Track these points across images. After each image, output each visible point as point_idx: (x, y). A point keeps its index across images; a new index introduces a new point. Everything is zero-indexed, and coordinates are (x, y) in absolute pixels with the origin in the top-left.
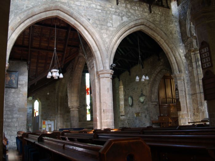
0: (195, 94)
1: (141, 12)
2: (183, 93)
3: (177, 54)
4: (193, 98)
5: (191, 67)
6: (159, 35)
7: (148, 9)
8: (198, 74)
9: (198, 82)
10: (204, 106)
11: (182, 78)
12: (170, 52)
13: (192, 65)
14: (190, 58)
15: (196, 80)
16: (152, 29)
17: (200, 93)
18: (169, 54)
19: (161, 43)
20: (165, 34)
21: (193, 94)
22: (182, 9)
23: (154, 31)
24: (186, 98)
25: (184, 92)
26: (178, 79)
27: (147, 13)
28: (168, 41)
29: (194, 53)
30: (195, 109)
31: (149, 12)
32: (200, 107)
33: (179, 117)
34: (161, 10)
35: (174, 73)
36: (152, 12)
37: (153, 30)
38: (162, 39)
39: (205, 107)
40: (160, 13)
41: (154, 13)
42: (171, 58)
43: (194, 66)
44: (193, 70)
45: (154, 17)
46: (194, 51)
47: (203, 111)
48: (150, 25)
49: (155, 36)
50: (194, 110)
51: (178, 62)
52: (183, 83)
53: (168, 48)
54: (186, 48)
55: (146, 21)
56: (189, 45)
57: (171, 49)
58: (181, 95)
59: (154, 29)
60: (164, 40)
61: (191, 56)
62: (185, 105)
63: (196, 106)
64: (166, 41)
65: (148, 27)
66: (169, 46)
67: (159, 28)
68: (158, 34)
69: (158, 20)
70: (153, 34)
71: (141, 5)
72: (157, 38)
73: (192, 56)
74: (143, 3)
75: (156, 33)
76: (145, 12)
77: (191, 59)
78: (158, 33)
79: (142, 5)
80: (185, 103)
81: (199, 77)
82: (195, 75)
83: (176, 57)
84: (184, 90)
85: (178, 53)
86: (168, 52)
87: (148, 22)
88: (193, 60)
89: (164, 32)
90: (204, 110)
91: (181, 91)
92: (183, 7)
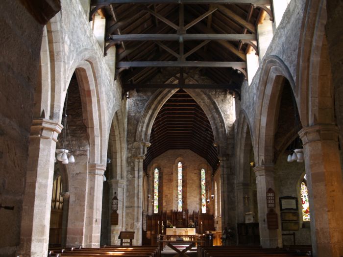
0: (131, 207)
3: (125, 156)
4: (128, 211)
5: (131, 175)
6: (119, 129)
8: (138, 186)
9: (137, 195)
11: (123, 186)
12: (119, 152)
13: (134, 174)
14: (132, 164)
15: (136, 192)
17: (138, 207)
18: (117, 153)
21: (129, 207)
22: (134, 104)
24: (123, 210)
25: (122, 203)
26: (119, 186)
29: (138, 160)
30: (129, 224)
32: (135, 223)
33: (113, 232)
35: (116, 178)
42: (118, 159)
43: (136, 175)
44: (134, 180)
46: (138, 158)
47: (138, 227)
48: (120, 115)
50: (127, 225)
52: (122, 192)
53: (120, 147)
54: (129, 151)
56: (134, 149)
58: (119, 205)
60: (120, 136)
61: (134, 163)
62: (122, 218)
63: (130, 221)
64: (121, 138)
65: (117, 116)
70: (115, 126)
72: (116, 132)
73: (136, 163)
75: (118, 126)
77: (134, 166)
78: (120, 126)
80: (122, 216)
82: (136, 186)
83: (122, 159)
88: (136, 169)
89: (123, 128)
91: (120, 201)
92: (137, 103)
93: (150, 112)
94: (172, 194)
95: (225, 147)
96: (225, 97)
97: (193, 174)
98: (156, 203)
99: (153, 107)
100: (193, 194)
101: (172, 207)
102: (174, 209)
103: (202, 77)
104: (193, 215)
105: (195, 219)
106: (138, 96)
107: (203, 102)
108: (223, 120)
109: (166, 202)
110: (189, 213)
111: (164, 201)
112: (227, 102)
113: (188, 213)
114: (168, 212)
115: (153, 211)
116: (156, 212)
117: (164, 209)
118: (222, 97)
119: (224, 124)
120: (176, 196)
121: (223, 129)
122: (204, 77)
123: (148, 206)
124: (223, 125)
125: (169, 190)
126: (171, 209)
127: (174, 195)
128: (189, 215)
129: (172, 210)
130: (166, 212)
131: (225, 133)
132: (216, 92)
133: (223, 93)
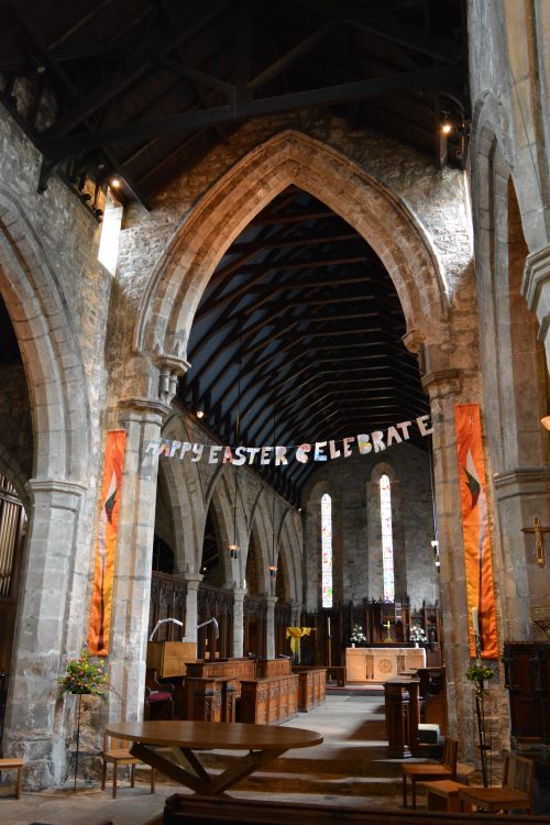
1: (9, 166)
2: (61, 567)
3: (80, 399)
6: (37, 295)
7: (35, 173)
8: (137, 502)
9: (130, 534)
10: (137, 634)
11: (73, 504)
12: (54, 381)
15: (125, 524)
16: (21, 259)
18: (47, 387)
19: (33, 330)
20: (64, 302)
22: (137, 243)
23: (28, 271)
24: (70, 588)
25: (66, 561)
26: (54, 503)
27: (28, 183)
28: (65, 334)
29: (140, 418)
31: (36, 183)
34: (73, 206)
36: (46, 194)
37: (27, 266)
38: (42, 318)
39: (139, 637)
40: (67, 215)
41: (51, 202)
42: (50, 408)
43: (131, 467)
45: (47, 214)
46: (141, 410)
48: (23, 238)
49: (22, 290)
51: (73, 434)
52: (71, 521)
53: (54, 362)
54: (112, 388)
55: (17, 212)
56: (128, 382)
57: (62, 369)
58: (53, 571)
59: (31, 264)
60: (49, 323)
61: (126, 425)
62: (61, 618)
64: (56, 333)
65: (13, 242)
66: (58, 356)
67: (50, 268)
68: (35, 289)
69: (54, 233)
70: (18, 282)
71: (17, 139)
72: (25, 305)
73: (132, 424)
74: (24, 136)
75: (32, 282)
76: (23, 177)
78: (38, 284)
79: (21, 139)
80: (62, 610)
81: (140, 512)
83: (72, 408)
84: (69, 553)
85: (83, 395)
86: (47, 381)
87: (21, 219)
88: (132, 444)
89: (62, 295)
90: (134, 649)
91: (58, 555)
92: (144, 240)
93: (186, 261)
94: (365, 556)
95: (444, 347)
96: (436, 178)
97: (420, 504)
98: (327, 582)
99: (196, 244)
100: (420, 556)
101: (366, 591)
102: (373, 596)
103: (355, 134)
104: (422, 611)
105: (427, 622)
106: (151, 219)
107: (363, 211)
108: (431, 255)
109: (350, 577)
110: (412, 607)
111: (345, 577)
112: (445, 194)
113: (408, 606)
114: (355, 603)
115: (320, 601)
116: (328, 603)
117: (347, 597)
118: (424, 182)
119: (436, 267)
120: (376, 561)
121: (435, 285)
122: (361, 134)
123: (305, 588)
124: (432, 272)
125: (357, 547)
126: (364, 595)
127: (371, 557)
128: (412, 611)
129: (365, 600)
130: (351, 603)
131: (443, 295)
132: (403, 171)
133: (428, 170)
